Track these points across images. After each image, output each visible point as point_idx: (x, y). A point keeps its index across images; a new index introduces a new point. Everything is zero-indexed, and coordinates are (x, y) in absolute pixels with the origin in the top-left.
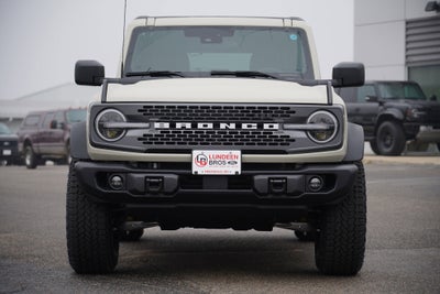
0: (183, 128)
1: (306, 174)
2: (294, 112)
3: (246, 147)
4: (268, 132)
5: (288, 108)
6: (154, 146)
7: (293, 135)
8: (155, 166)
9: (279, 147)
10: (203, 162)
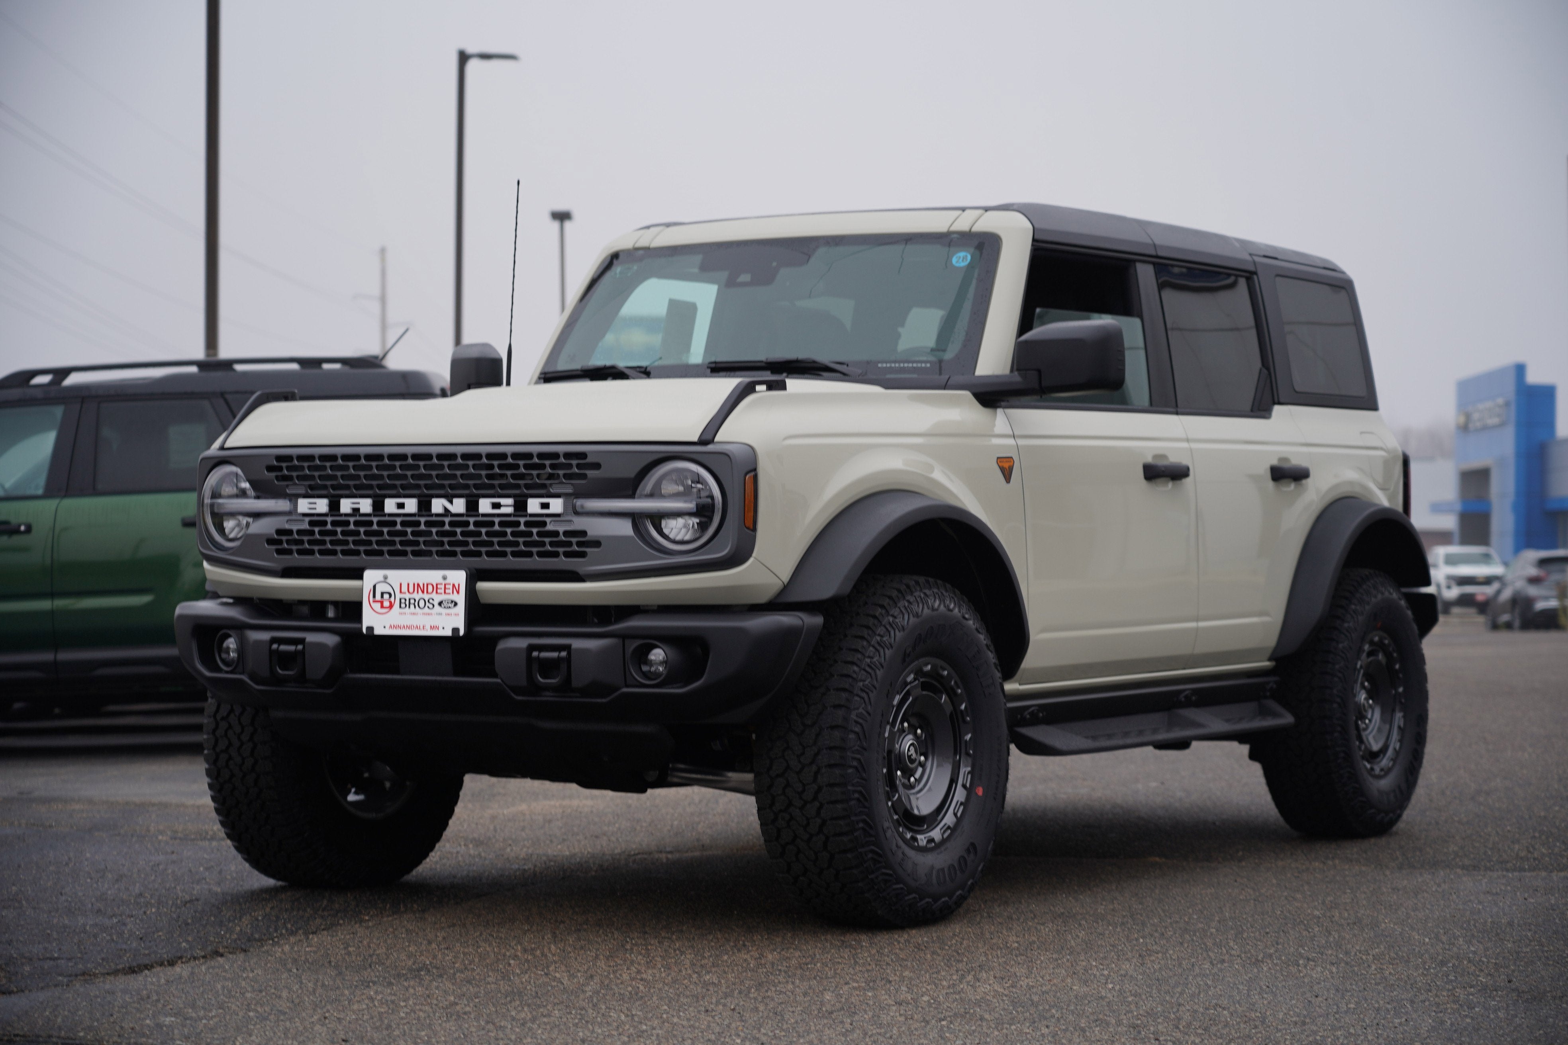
0: (356, 511)
1: (624, 637)
2: (597, 466)
3: (486, 562)
4: (538, 522)
5: (583, 455)
6: (297, 560)
7: (597, 527)
8: (331, 614)
9: (562, 563)
10: (386, 601)
